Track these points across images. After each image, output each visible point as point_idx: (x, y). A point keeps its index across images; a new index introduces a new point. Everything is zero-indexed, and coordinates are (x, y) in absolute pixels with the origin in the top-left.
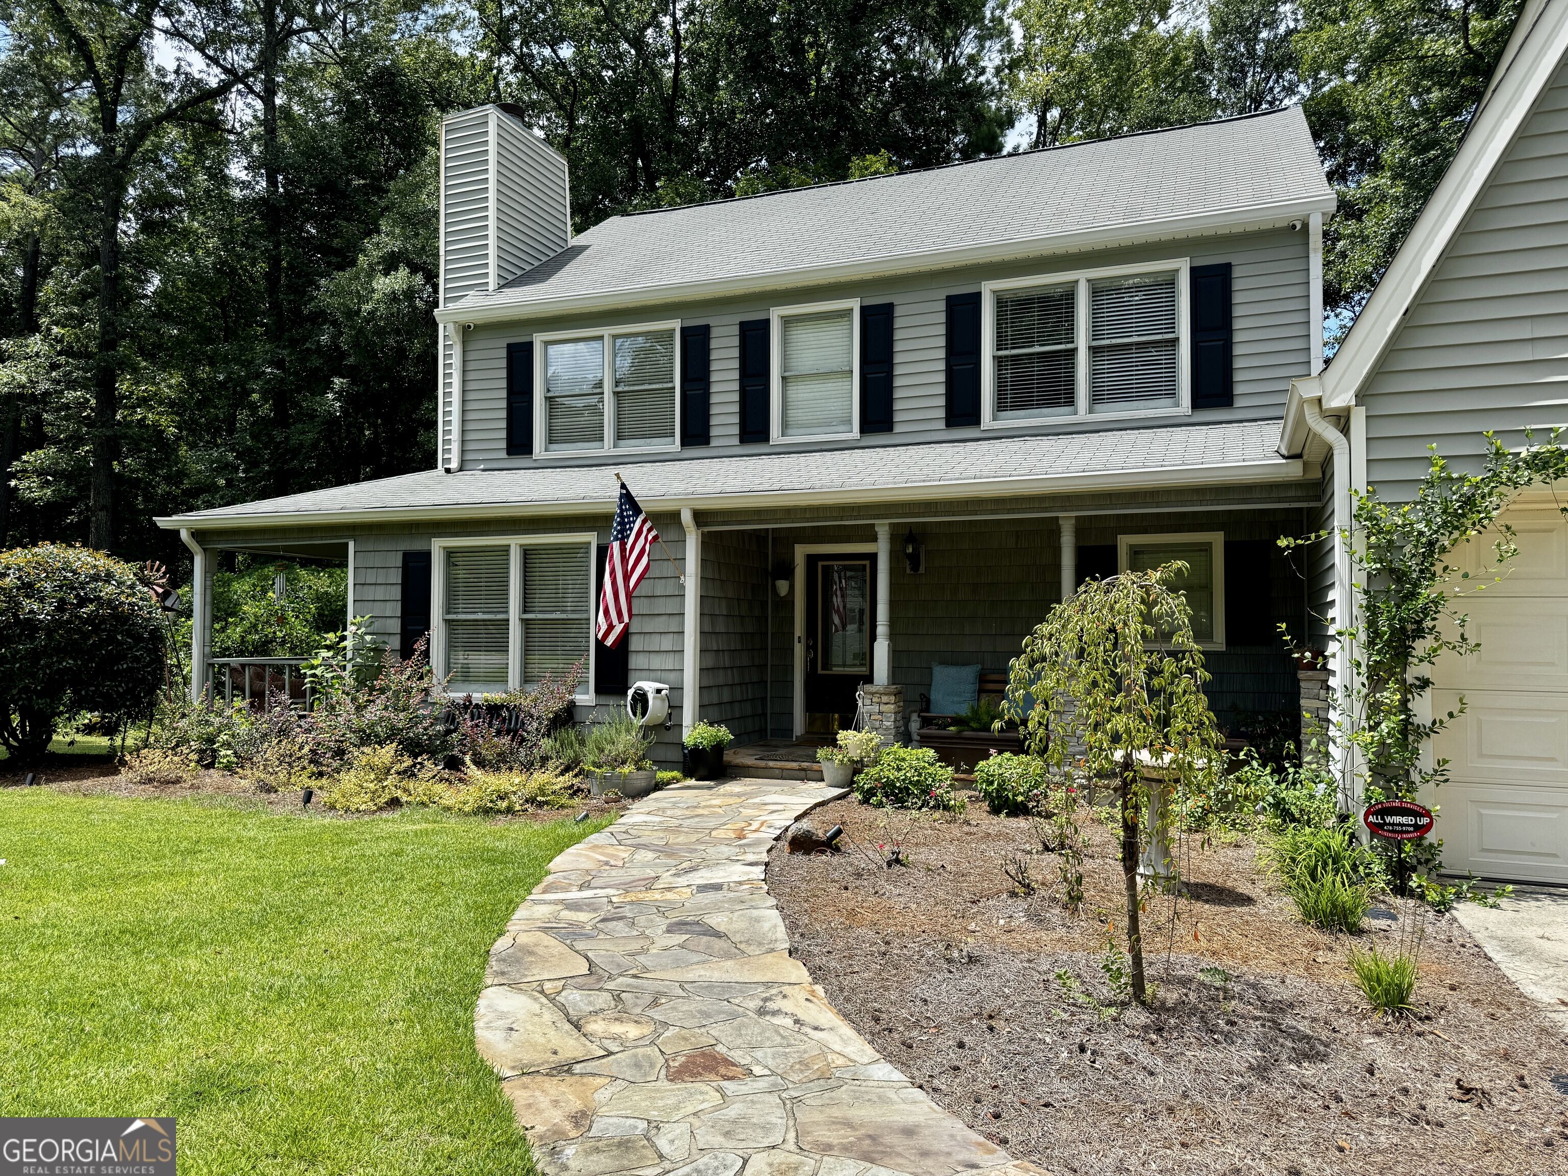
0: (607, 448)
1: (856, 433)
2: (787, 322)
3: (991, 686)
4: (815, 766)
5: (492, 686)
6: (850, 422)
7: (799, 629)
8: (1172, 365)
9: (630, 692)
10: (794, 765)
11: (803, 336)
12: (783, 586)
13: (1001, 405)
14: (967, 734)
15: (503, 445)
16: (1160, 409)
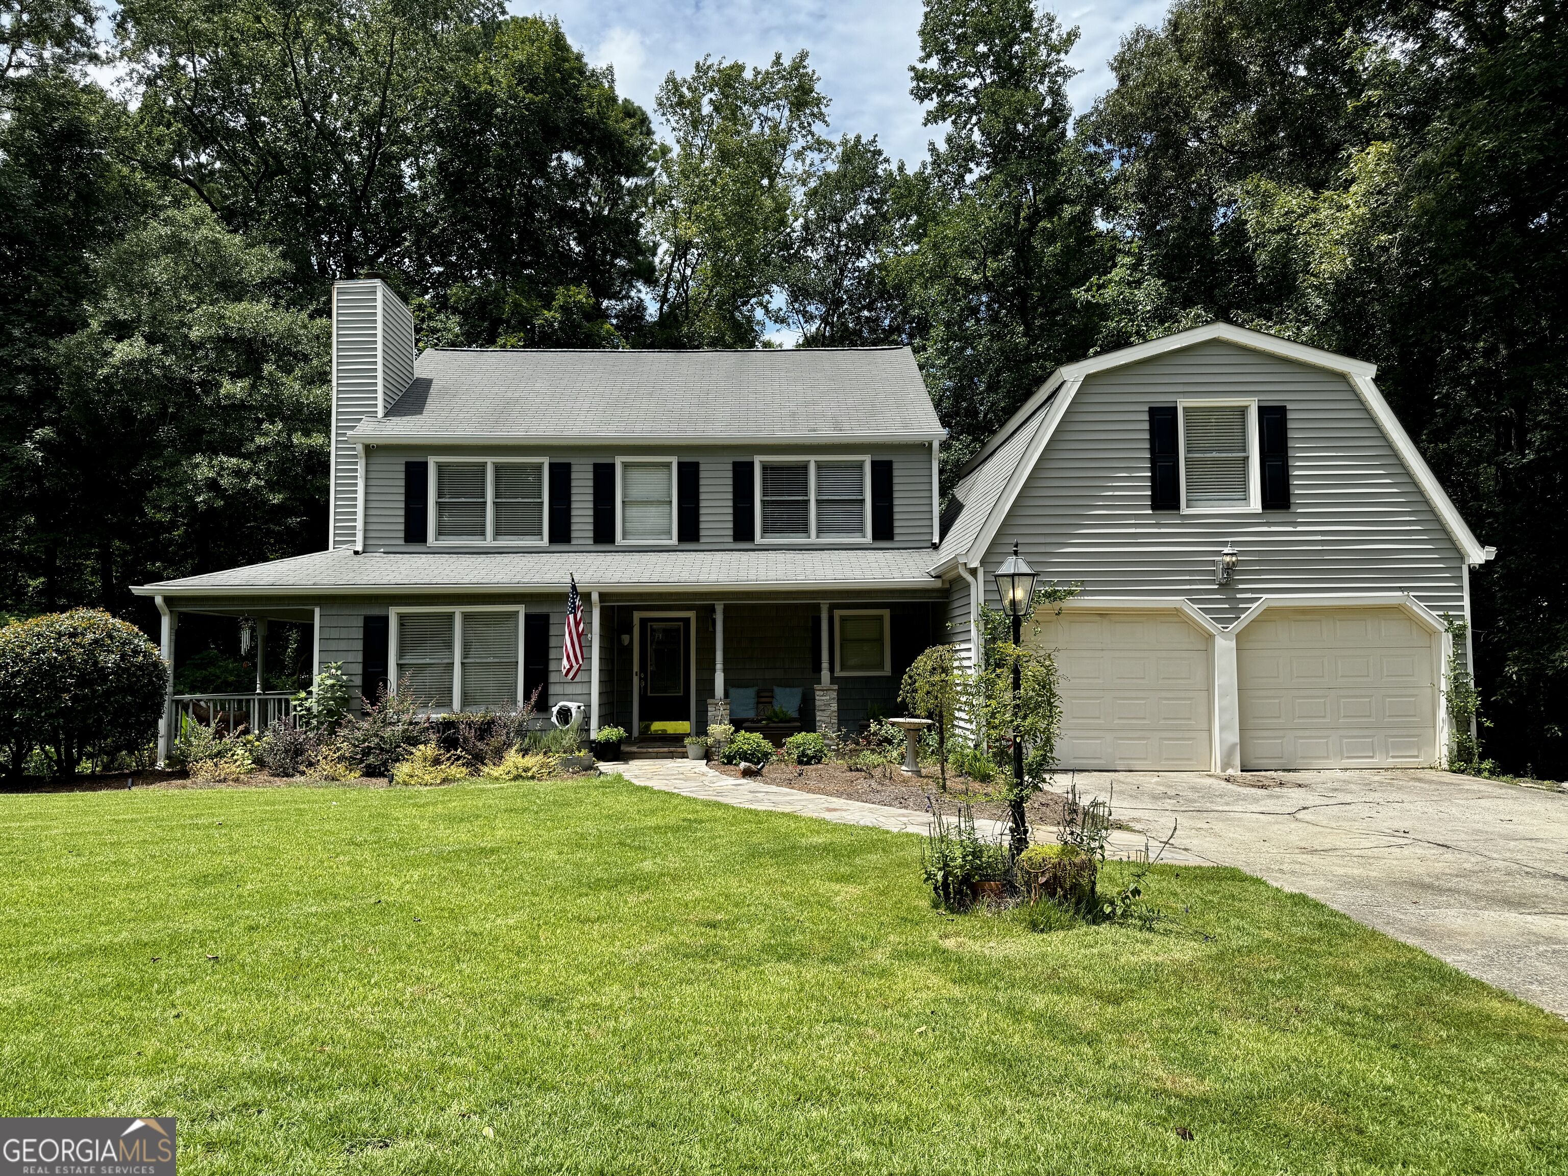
0: (489, 541)
1: (674, 540)
2: (626, 466)
3: (763, 700)
4: (684, 750)
5: (441, 709)
6: (669, 533)
7: (636, 668)
8: (861, 514)
9: (555, 710)
10: (666, 750)
11: (636, 476)
12: (626, 639)
13: (765, 531)
14: (772, 725)
15: (402, 535)
16: (855, 539)
